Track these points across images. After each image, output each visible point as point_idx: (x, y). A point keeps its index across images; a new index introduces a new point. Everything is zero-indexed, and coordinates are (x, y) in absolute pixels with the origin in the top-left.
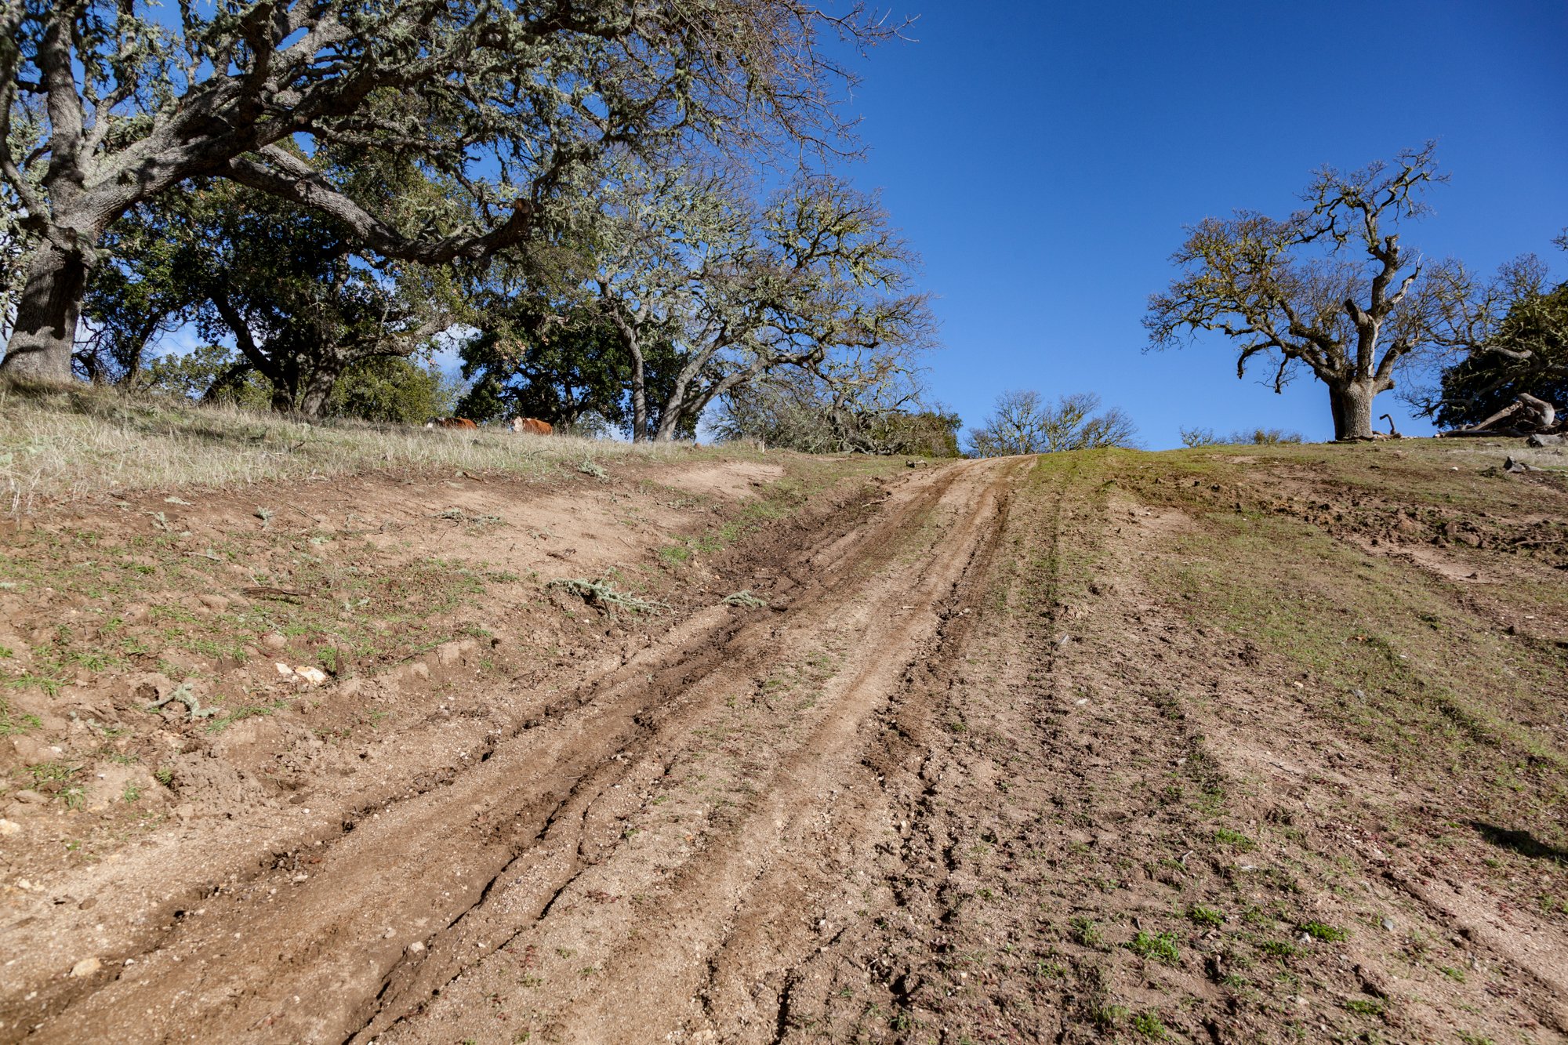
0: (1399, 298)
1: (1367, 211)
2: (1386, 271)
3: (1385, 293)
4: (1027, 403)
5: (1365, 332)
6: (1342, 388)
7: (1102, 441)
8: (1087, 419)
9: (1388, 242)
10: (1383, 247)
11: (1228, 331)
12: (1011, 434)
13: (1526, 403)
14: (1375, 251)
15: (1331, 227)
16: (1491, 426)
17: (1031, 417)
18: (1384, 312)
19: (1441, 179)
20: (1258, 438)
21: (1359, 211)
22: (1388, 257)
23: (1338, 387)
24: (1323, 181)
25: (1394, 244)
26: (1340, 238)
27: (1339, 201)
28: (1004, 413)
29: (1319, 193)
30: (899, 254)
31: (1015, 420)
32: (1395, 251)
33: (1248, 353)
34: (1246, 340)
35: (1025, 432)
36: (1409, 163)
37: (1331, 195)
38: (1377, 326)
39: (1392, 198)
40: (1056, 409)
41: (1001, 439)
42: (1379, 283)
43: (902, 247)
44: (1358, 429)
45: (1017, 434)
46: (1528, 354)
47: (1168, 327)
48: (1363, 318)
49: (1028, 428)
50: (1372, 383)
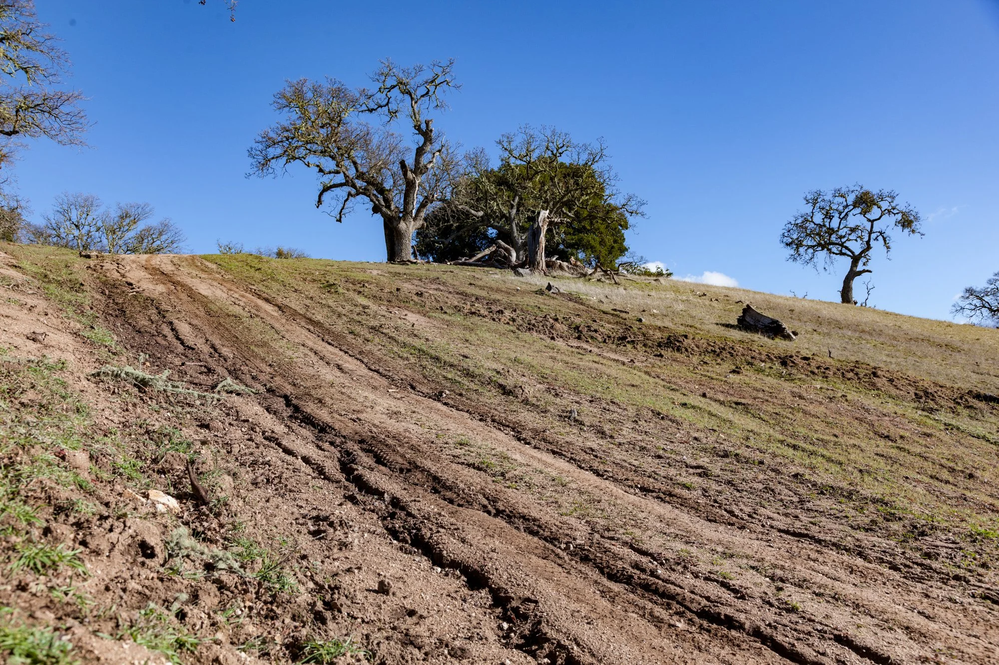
0: (431, 165)
1: (412, 99)
2: (425, 144)
3: (424, 160)
4: (87, 206)
5: (410, 185)
6: (395, 224)
7: (155, 245)
8: (141, 226)
9: (427, 123)
10: (424, 127)
11: (321, 170)
12: (69, 232)
13: (499, 246)
14: (418, 128)
15: (387, 104)
16: (479, 260)
17: (90, 218)
18: (421, 173)
19: (457, 87)
20: (280, 254)
21: (407, 97)
22: (426, 134)
23: (392, 223)
24: (386, 71)
25: (431, 126)
26: (393, 114)
27: (394, 87)
28: (64, 212)
29: (383, 78)
30: (45, 50)
31: (75, 220)
32: (431, 131)
33: (326, 189)
34: (327, 180)
35: (84, 231)
36: (438, 70)
37: (390, 82)
38: (417, 182)
39: (427, 93)
40: (114, 214)
41: (59, 236)
42: (420, 152)
43: (48, 43)
44: (404, 254)
45: (76, 233)
46: (481, 214)
47: (268, 160)
48: (410, 175)
49: (87, 228)
50: (413, 223)
